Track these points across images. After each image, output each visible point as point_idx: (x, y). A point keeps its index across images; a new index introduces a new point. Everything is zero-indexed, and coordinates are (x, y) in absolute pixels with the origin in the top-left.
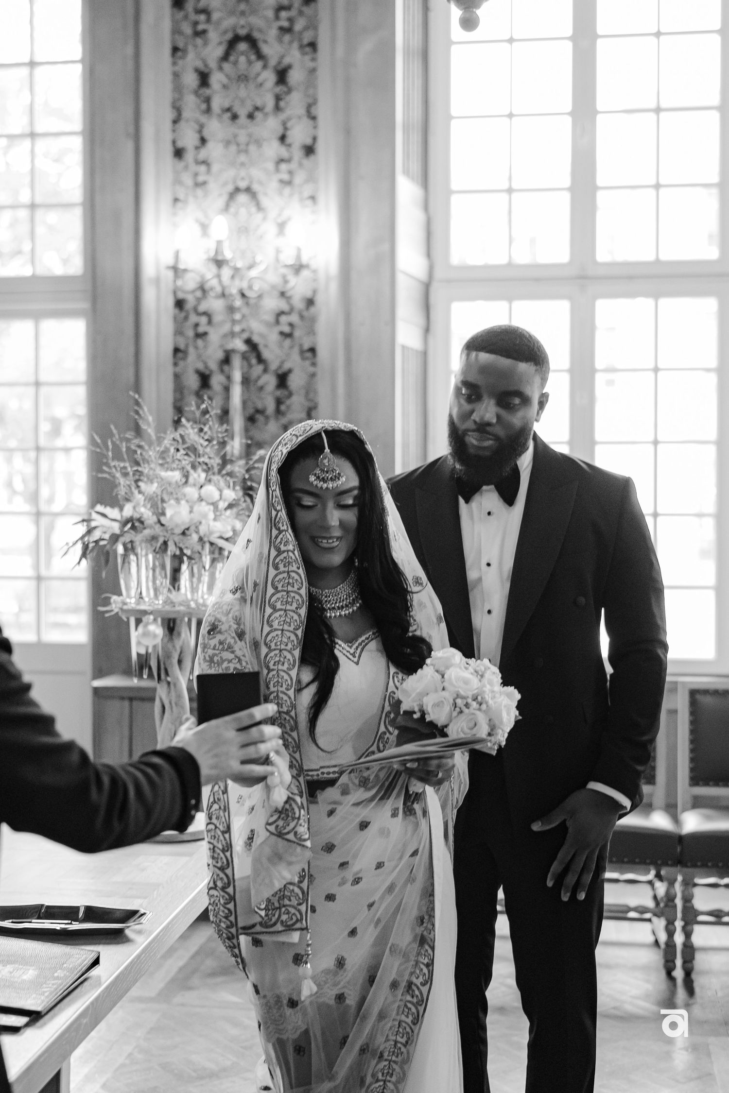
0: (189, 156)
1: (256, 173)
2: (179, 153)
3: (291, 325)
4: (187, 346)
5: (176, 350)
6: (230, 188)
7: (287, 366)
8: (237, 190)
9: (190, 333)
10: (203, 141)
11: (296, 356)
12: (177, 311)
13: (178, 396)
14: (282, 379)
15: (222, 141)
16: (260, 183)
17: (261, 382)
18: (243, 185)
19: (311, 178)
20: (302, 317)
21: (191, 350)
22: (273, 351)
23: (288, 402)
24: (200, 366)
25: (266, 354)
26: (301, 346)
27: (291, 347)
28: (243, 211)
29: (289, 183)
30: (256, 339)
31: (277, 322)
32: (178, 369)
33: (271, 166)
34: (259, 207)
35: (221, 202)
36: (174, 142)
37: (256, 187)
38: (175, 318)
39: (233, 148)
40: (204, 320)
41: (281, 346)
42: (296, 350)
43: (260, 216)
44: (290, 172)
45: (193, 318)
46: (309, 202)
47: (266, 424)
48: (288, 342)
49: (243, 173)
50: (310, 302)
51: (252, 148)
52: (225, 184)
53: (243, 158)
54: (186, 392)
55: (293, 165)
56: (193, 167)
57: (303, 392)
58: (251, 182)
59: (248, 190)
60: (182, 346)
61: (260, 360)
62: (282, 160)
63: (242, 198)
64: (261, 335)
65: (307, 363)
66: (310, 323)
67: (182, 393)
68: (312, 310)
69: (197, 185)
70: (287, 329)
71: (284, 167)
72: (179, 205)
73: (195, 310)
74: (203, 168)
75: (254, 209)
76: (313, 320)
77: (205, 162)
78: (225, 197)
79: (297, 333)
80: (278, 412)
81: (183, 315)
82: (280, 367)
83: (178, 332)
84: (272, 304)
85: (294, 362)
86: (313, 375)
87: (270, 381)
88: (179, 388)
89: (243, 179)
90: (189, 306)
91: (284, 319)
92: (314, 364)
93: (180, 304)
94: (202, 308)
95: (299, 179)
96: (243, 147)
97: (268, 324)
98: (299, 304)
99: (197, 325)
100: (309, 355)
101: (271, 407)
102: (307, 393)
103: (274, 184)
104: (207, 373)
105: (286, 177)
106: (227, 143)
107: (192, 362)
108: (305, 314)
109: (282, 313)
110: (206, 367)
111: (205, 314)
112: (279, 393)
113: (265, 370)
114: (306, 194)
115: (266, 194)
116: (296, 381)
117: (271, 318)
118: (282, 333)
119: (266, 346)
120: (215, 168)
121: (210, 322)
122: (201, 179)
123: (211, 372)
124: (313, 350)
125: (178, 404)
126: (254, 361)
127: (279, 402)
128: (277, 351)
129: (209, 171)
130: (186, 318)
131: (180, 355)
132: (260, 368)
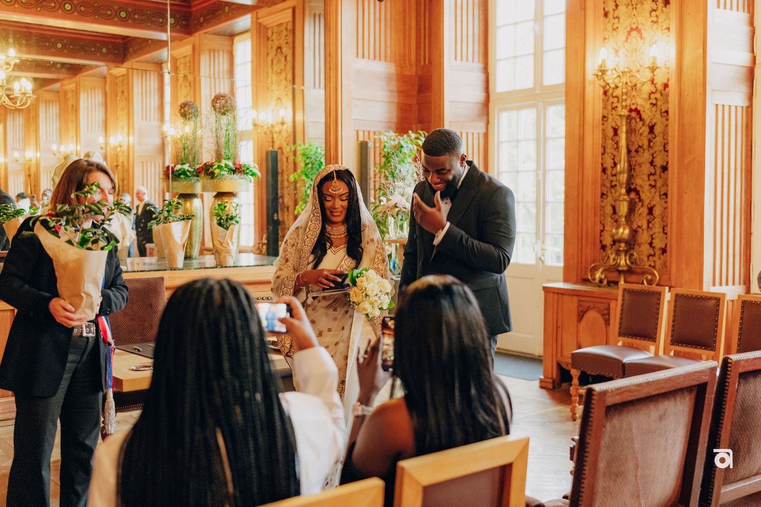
0: (610, 15)
1: (641, 19)
2: (606, 14)
3: (656, 99)
4: (608, 114)
5: (604, 117)
6: (628, 29)
7: (654, 121)
8: (632, 29)
9: (610, 108)
10: (617, 6)
11: (658, 116)
12: (604, 96)
13: (604, 141)
14: (652, 129)
15: (625, 4)
16: (642, 24)
17: (641, 131)
18: (634, 26)
19: (668, 18)
20: (662, 94)
21: (610, 116)
22: (648, 114)
23: (654, 141)
24: (614, 125)
25: (644, 116)
26: (661, 110)
27: (656, 111)
28: (634, 40)
29: (656, 22)
30: (639, 108)
31: (650, 98)
32: (604, 127)
33: (647, 14)
34: (641, 37)
35: (624, 38)
36: (604, 9)
37: (640, 27)
38: (603, 100)
39: (630, 7)
40: (616, 100)
41: (651, 111)
42: (659, 112)
43: (642, 41)
44: (657, 16)
45: (611, 100)
46: (667, 31)
47: (643, 153)
48: (654, 109)
49: (634, 20)
50: (666, 86)
51: (639, 6)
52: (626, 27)
53: (635, 12)
54: (607, 138)
55: (658, 13)
56: (612, 21)
57: (662, 135)
58: (638, 24)
59: (637, 29)
60: (606, 115)
61: (641, 119)
62: (653, 10)
63: (634, 33)
64: (642, 106)
65: (664, 119)
66: (666, 97)
67: (605, 139)
68: (667, 89)
69: (614, 29)
70: (654, 101)
71: (654, 14)
72: (606, 41)
73: (612, 95)
74: (617, 20)
75: (639, 39)
76: (667, 96)
77: (617, 17)
78: (626, 34)
79: (659, 103)
80: (649, 146)
81: (607, 97)
82: (651, 122)
83: (605, 108)
84: (648, 88)
85: (658, 119)
86: (667, 126)
87: (645, 130)
88: (605, 137)
89: (634, 23)
90: (609, 93)
91: (653, 96)
92: (667, 120)
93: (605, 93)
94: (614, 95)
95: (660, 20)
96: (634, 6)
97: (645, 100)
98: (660, 87)
99: (613, 103)
100: (665, 114)
101: (646, 143)
102: (664, 135)
103: (649, 23)
104: (617, 127)
105: (655, 19)
106: (627, 5)
107: (611, 123)
108: (663, 92)
109: (652, 93)
110: (617, 125)
111: (616, 97)
112: (650, 136)
113: (643, 125)
114: (665, 27)
115: (645, 29)
116: (658, 130)
117: (646, 96)
118: (651, 104)
119: (644, 111)
120: (621, 20)
121: (618, 102)
122: (615, 26)
123: (618, 126)
124: (667, 112)
125: (604, 145)
126: (638, 120)
127: (650, 141)
128: (650, 114)
129: (619, 22)
130: (608, 100)
131: (605, 119)
132: (642, 123)
